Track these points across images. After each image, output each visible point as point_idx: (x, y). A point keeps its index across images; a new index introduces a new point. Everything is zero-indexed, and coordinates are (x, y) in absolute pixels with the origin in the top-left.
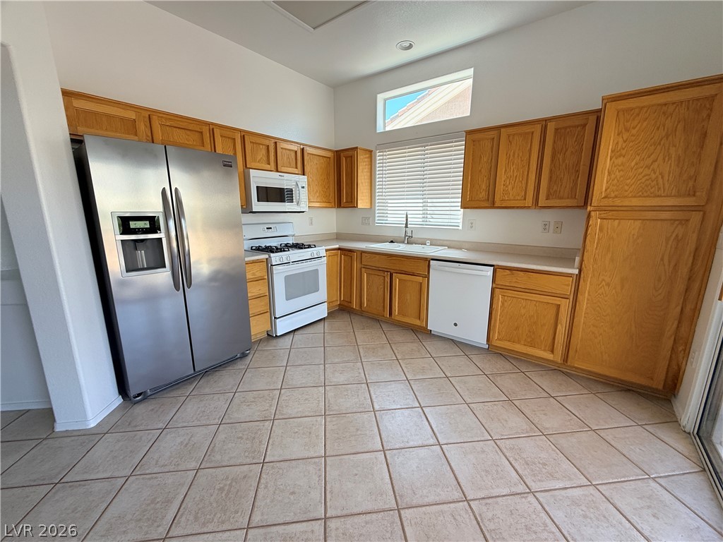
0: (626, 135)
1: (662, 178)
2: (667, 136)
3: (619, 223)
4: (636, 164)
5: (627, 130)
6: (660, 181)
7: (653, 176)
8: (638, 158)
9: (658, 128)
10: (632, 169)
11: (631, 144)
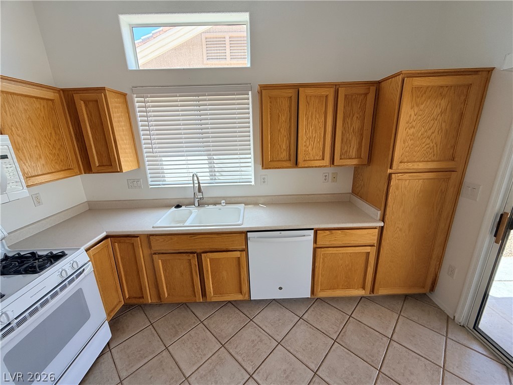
0: (416, 109)
1: (436, 146)
2: (441, 113)
3: (409, 182)
4: (422, 135)
5: (418, 105)
6: (435, 148)
7: (431, 145)
8: (423, 129)
9: (437, 107)
10: (419, 138)
11: (420, 117)
